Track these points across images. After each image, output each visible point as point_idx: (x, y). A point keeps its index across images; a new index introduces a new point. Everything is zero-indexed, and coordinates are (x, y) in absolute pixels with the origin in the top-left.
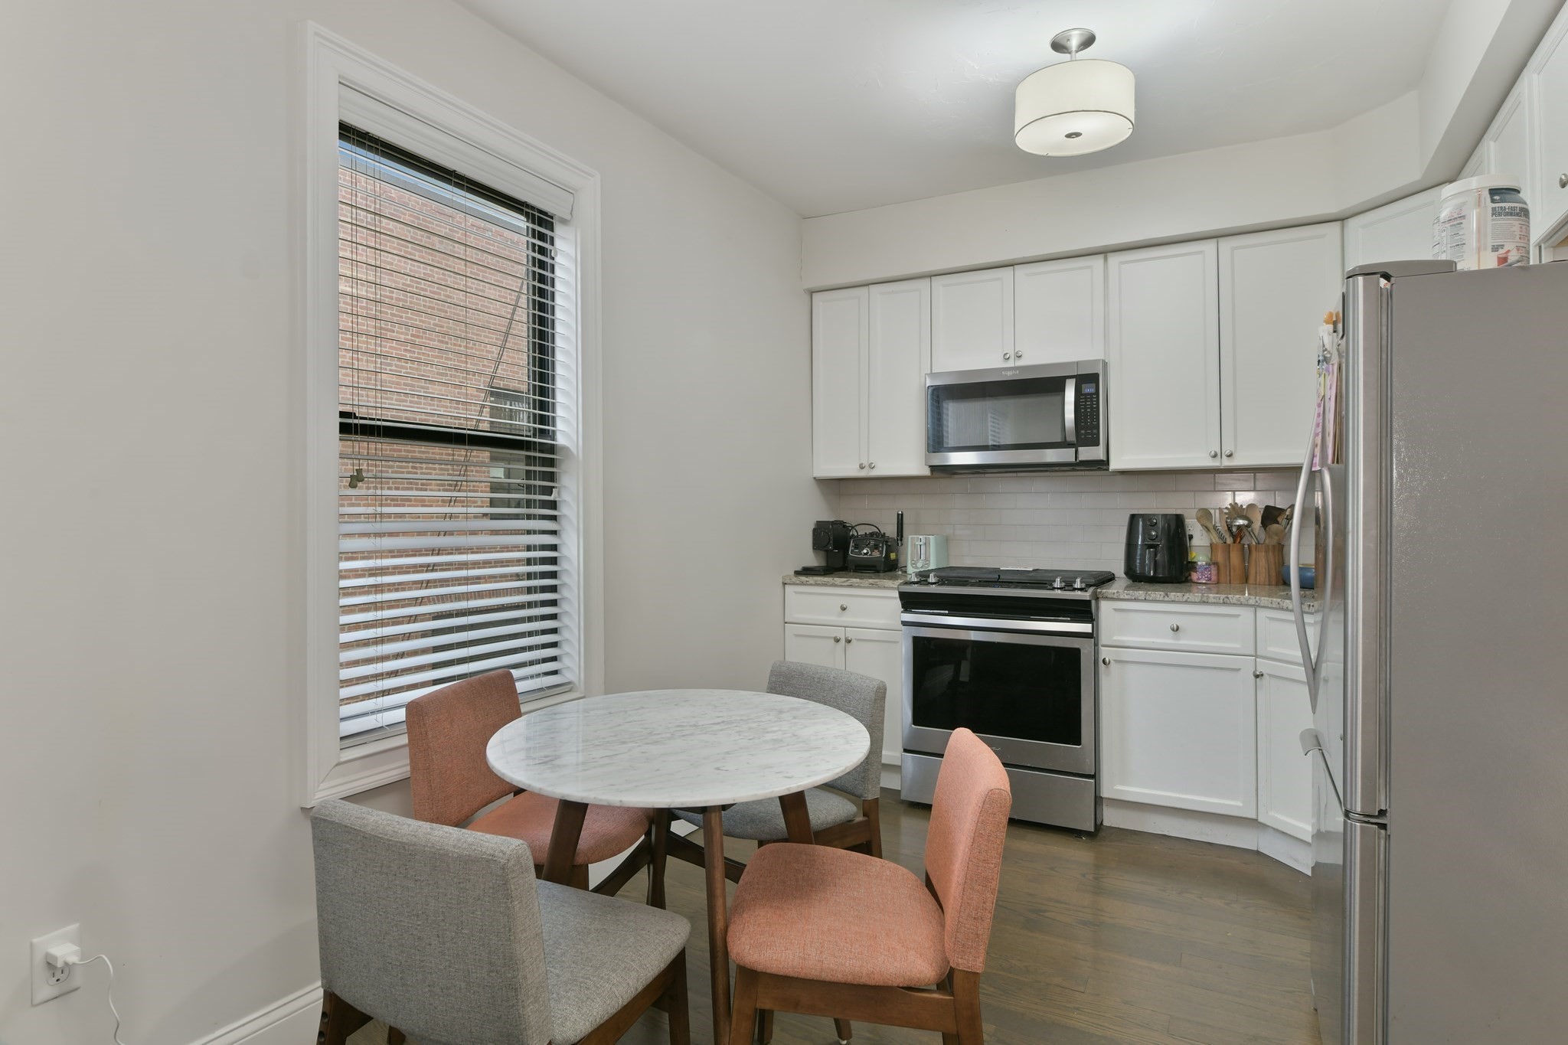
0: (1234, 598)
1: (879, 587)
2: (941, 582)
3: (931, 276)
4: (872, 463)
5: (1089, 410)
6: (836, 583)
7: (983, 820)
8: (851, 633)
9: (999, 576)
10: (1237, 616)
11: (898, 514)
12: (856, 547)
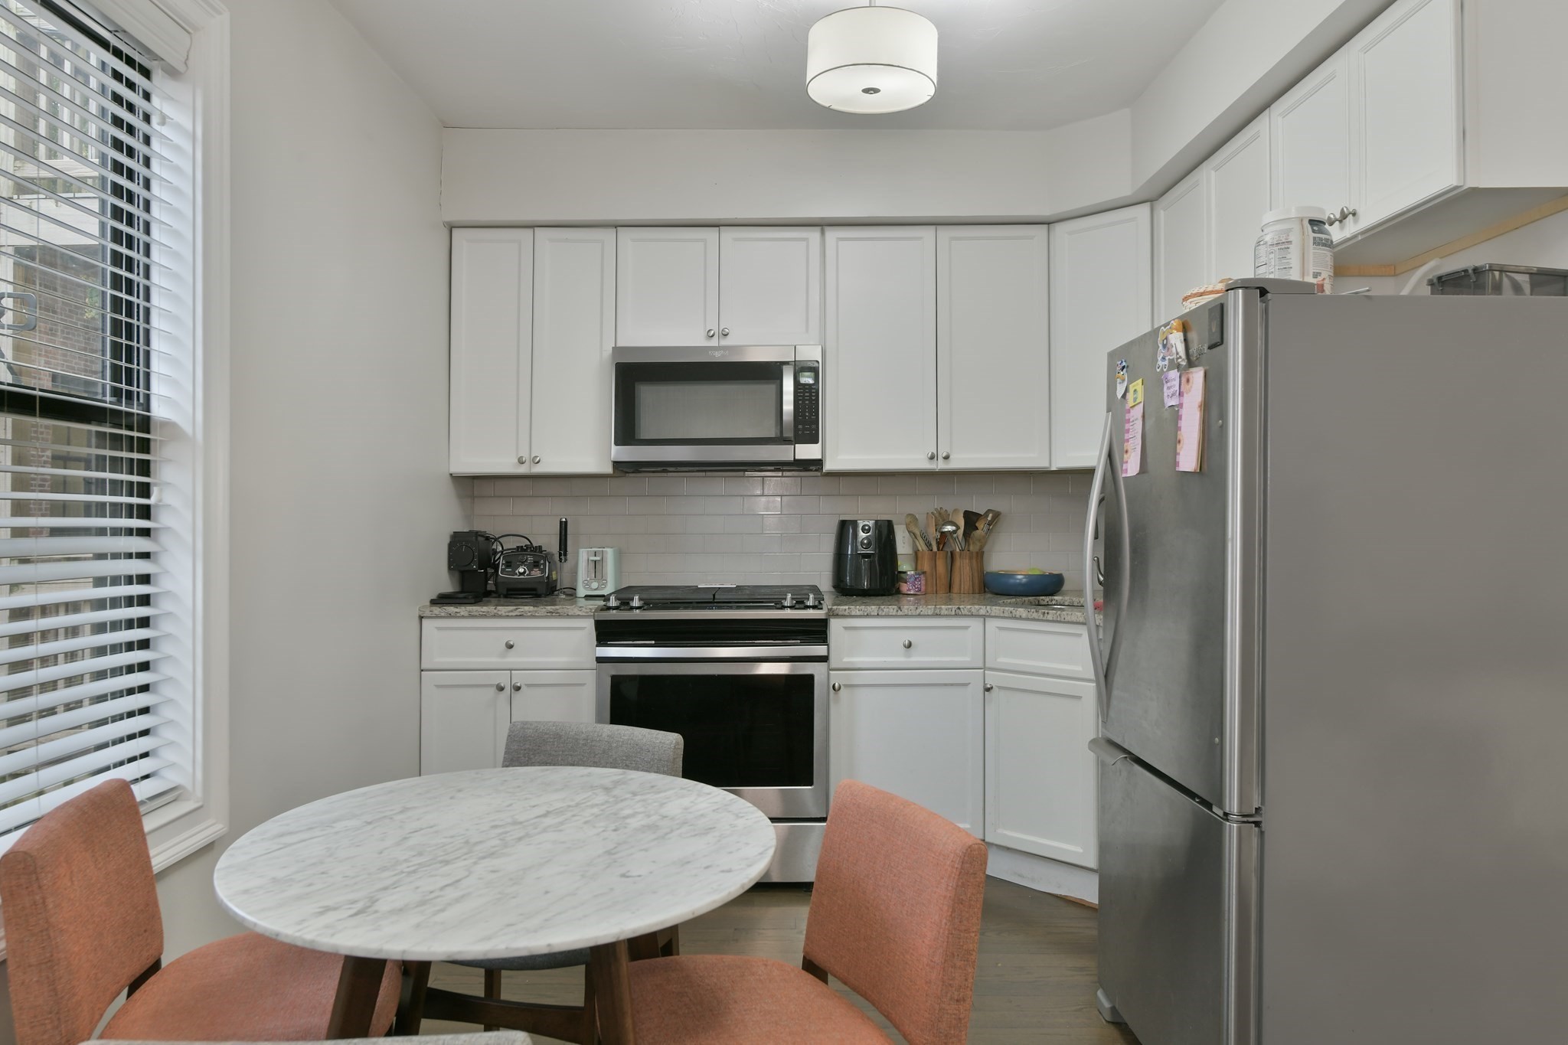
0: (966, 608)
1: (560, 616)
2: (647, 605)
3: (616, 226)
4: (537, 457)
5: (807, 402)
6: (500, 613)
7: (962, 883)
8: (519, 678)
9: (714, 595)
10: (967, 628)
11: (561, 522)
12: (508, 564)
